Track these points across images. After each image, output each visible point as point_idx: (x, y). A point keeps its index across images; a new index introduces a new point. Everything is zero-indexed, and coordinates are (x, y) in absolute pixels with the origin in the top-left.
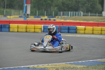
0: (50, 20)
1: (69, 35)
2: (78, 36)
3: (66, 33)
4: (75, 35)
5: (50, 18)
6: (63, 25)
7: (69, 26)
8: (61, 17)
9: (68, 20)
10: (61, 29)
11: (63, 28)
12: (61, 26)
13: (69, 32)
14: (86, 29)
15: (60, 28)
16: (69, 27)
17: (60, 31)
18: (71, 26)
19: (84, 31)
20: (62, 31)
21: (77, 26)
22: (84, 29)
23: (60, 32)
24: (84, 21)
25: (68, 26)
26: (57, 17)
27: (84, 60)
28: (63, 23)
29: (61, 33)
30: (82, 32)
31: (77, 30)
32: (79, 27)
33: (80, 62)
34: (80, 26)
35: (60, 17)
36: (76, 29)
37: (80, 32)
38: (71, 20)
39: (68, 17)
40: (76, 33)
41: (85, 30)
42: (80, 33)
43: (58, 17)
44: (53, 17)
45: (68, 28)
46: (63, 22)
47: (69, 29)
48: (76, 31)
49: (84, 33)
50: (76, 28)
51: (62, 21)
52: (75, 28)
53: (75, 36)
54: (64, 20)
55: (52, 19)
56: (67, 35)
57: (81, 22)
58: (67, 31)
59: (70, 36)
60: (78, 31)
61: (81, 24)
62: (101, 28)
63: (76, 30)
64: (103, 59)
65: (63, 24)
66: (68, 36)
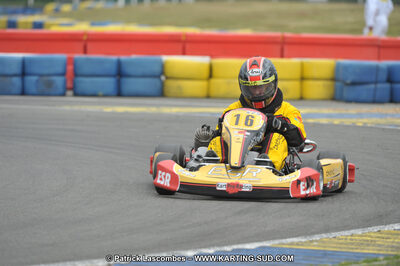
0: (12, 25)
1: (120, 109)
2: (175, 110)
3: (106, 95)
4: (158, 106)
5: (15, 12)
6: (85, 52)
7: (123, 58)
8: (75, 8)
9: (114, 21)
10: (76, 75)
11: (86, 69)
12: (79, 56)
13: (119, 93)
14: (215, 73)
15: (70, 68)
16: (119, 63)
17: (69, 85)
18: (134, 57)
19: (203, 84)
20: (85, 83)
21: (165, 58)
22: (206, 73)
23: (70, 93)
24: (202, 27)
25: (114, 58)
26: (50, 7)
27: (213, 246)
28: (84, 42)
29: (76, 94)
30: (196, 87)
31: (167, 78)
32: (175, 61)
33: (190, 253)
34: (184, 53)
35: (66, 8)
36: (163, 72)
37: (179, 88)
38: (128, 21)
39: (111, 5)
40: (161, 93)
41: (211, 76)
42: (181, 97)
43: (57, 10)
44: (27, 10)
45: (113, 70)
46: (89, 35)
47: (120, 73)
48: (163, 84)
49: (208, 97)
50: (163, 66)
51: (82, 27)
52: (157, 69)
53: (153, 110)
54: (93, 24)
55: (25, 20)
56: (108, 109)
57: (187, 36)
58: (109, 83)
59: (126, 113)
60: (171, 85)
61: (188, 46)
62: (302, 65)
63: (159, 77)
64: (317, 237)
65: (90, 46)
66: (113, 113)
